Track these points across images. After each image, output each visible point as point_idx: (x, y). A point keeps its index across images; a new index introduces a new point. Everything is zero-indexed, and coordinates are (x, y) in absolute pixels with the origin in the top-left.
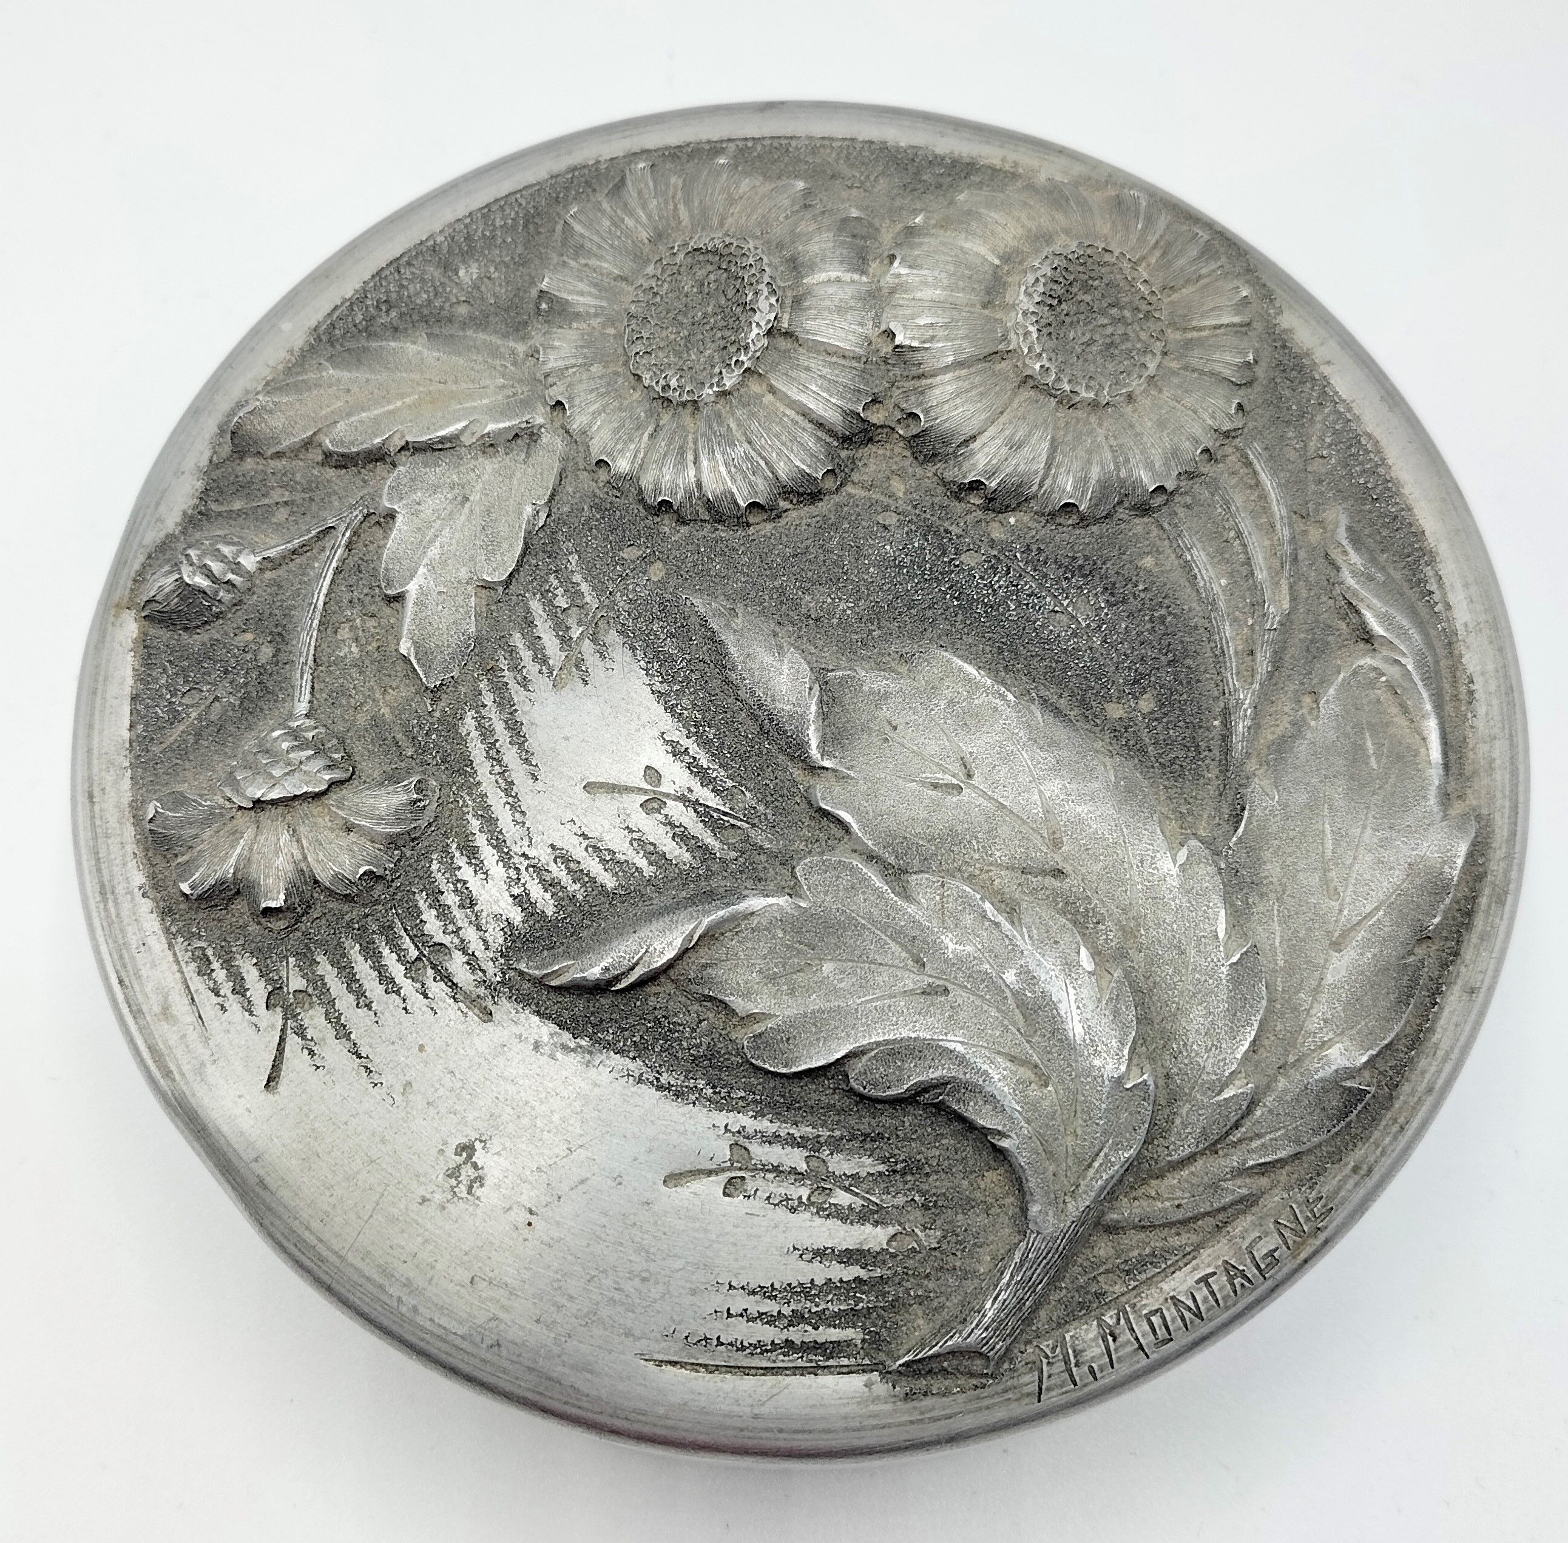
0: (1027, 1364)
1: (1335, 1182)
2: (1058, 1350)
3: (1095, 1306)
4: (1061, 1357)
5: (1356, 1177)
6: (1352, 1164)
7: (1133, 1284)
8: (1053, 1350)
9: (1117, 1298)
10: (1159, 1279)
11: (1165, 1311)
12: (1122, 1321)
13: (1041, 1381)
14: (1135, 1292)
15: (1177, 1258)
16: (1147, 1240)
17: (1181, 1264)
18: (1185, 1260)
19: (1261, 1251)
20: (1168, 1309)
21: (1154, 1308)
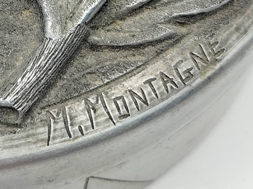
0: (41, 121)
1: (225, 35)
2: (61, 115)
3: (84, 91)
4: (62, 119)
5: (238, 34)
6: (235, 26)
7: (106, 81)
8: (58, 114)
9: (97, 88)
10: (122, 80)
11: (125, 98)
12: (100, 102)
13: (49, 133)
14: (108, 86)
15: (132, 68)
16: (116, 56)
17: (135, 72)
18: (138, 70)
19: (182, 69)
20: (127, 97)
21: (119, 96)
